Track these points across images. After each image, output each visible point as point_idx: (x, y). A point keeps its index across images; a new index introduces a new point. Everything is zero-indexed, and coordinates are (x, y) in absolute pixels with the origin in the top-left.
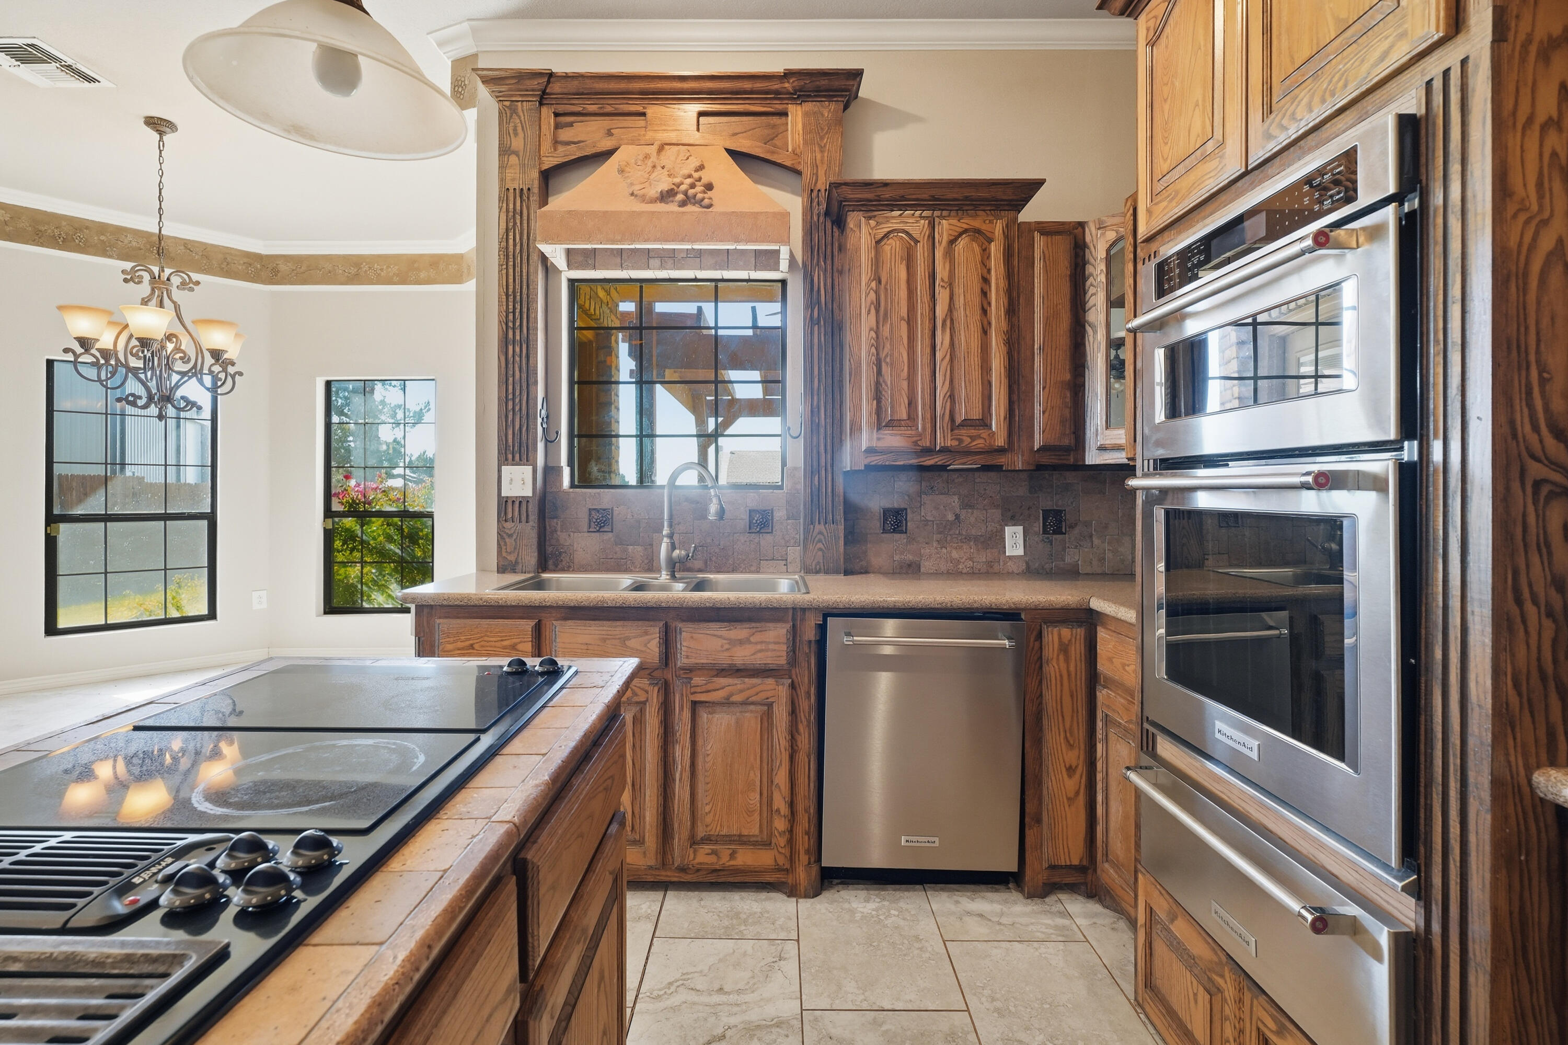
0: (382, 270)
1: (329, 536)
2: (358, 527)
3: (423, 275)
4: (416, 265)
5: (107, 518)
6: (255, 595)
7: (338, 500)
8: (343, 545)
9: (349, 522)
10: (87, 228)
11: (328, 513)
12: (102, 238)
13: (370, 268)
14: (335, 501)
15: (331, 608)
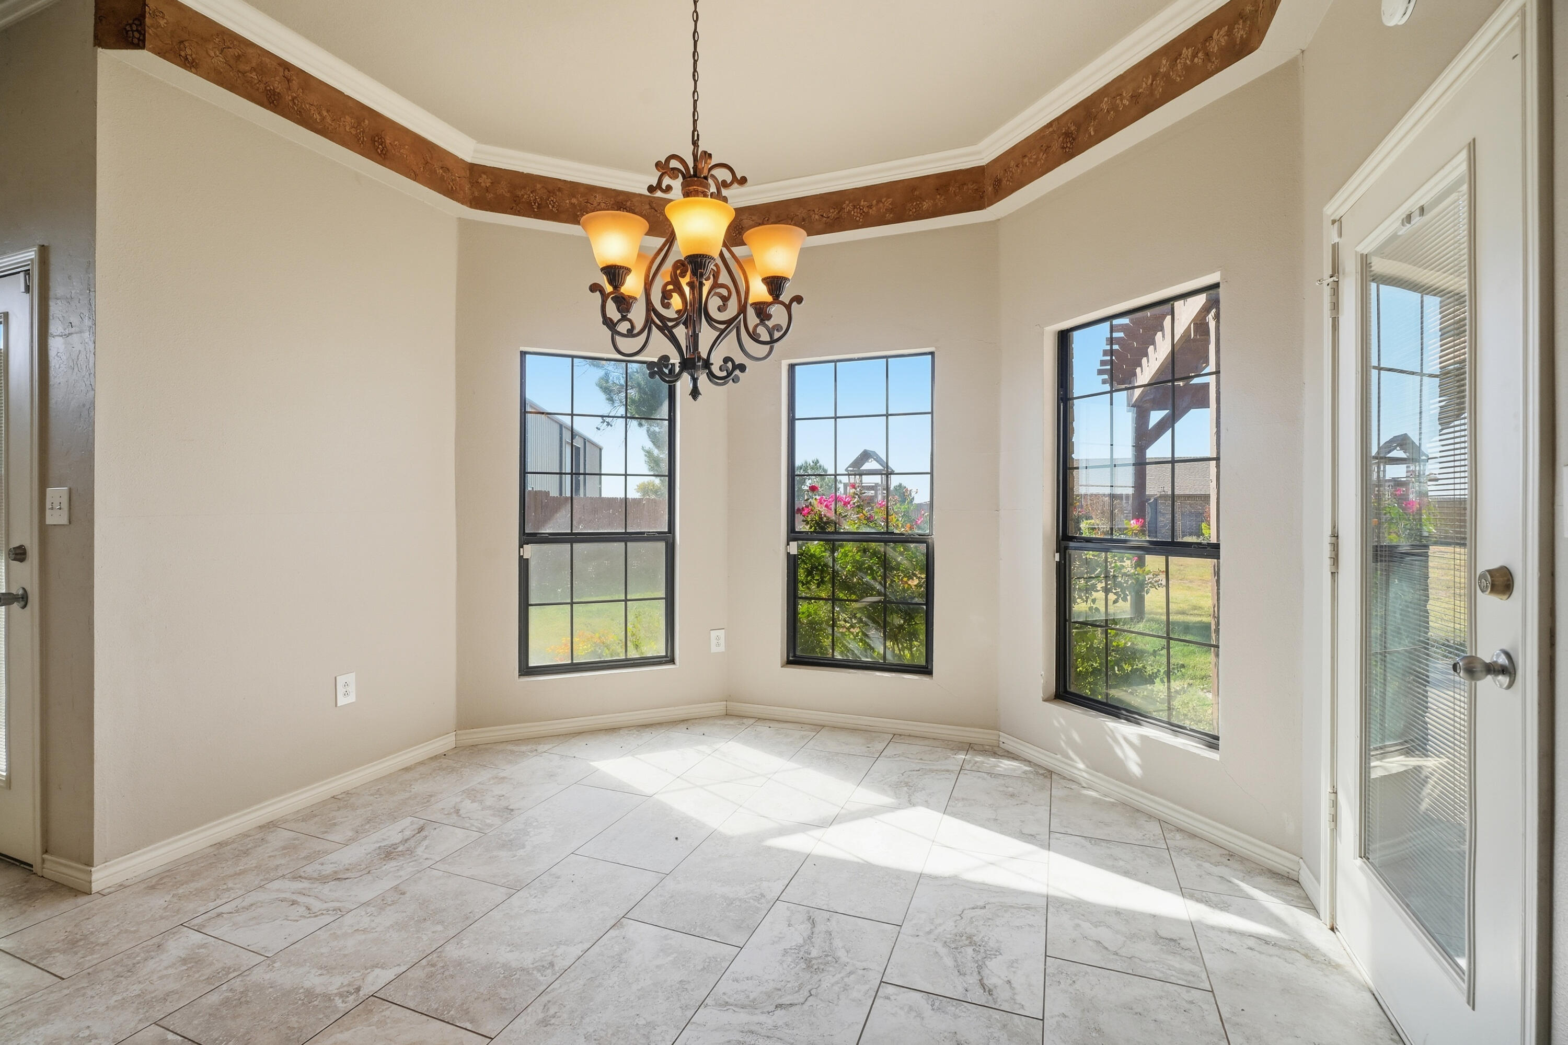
0: (870, 207)
1: (793, 562)
2: (827, 554)
3: (925, 205)
4: (916, 193)
5: (572, 538)
6: (714, 634)
7: (802, 518)
8: (807, 576)
9: (815, 547)
10: (560, 190)
11: (793, 535)
13: (855, 207)
14: (799, 518)
15: (795, 658)
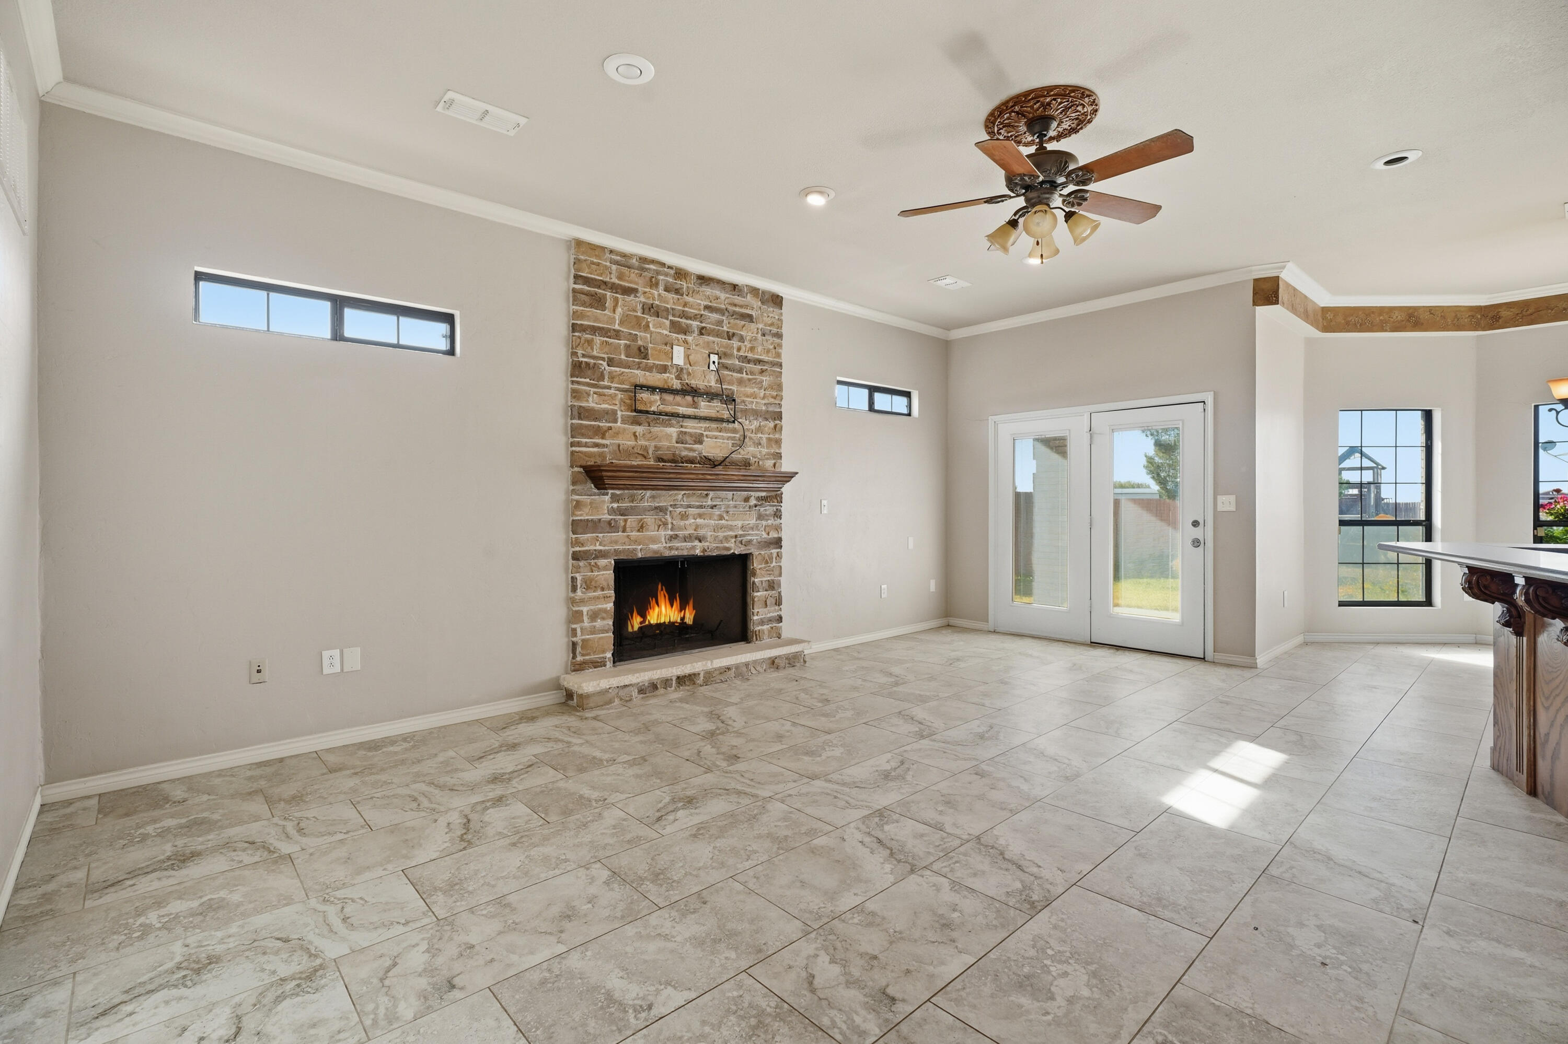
12: (1381, 318)
